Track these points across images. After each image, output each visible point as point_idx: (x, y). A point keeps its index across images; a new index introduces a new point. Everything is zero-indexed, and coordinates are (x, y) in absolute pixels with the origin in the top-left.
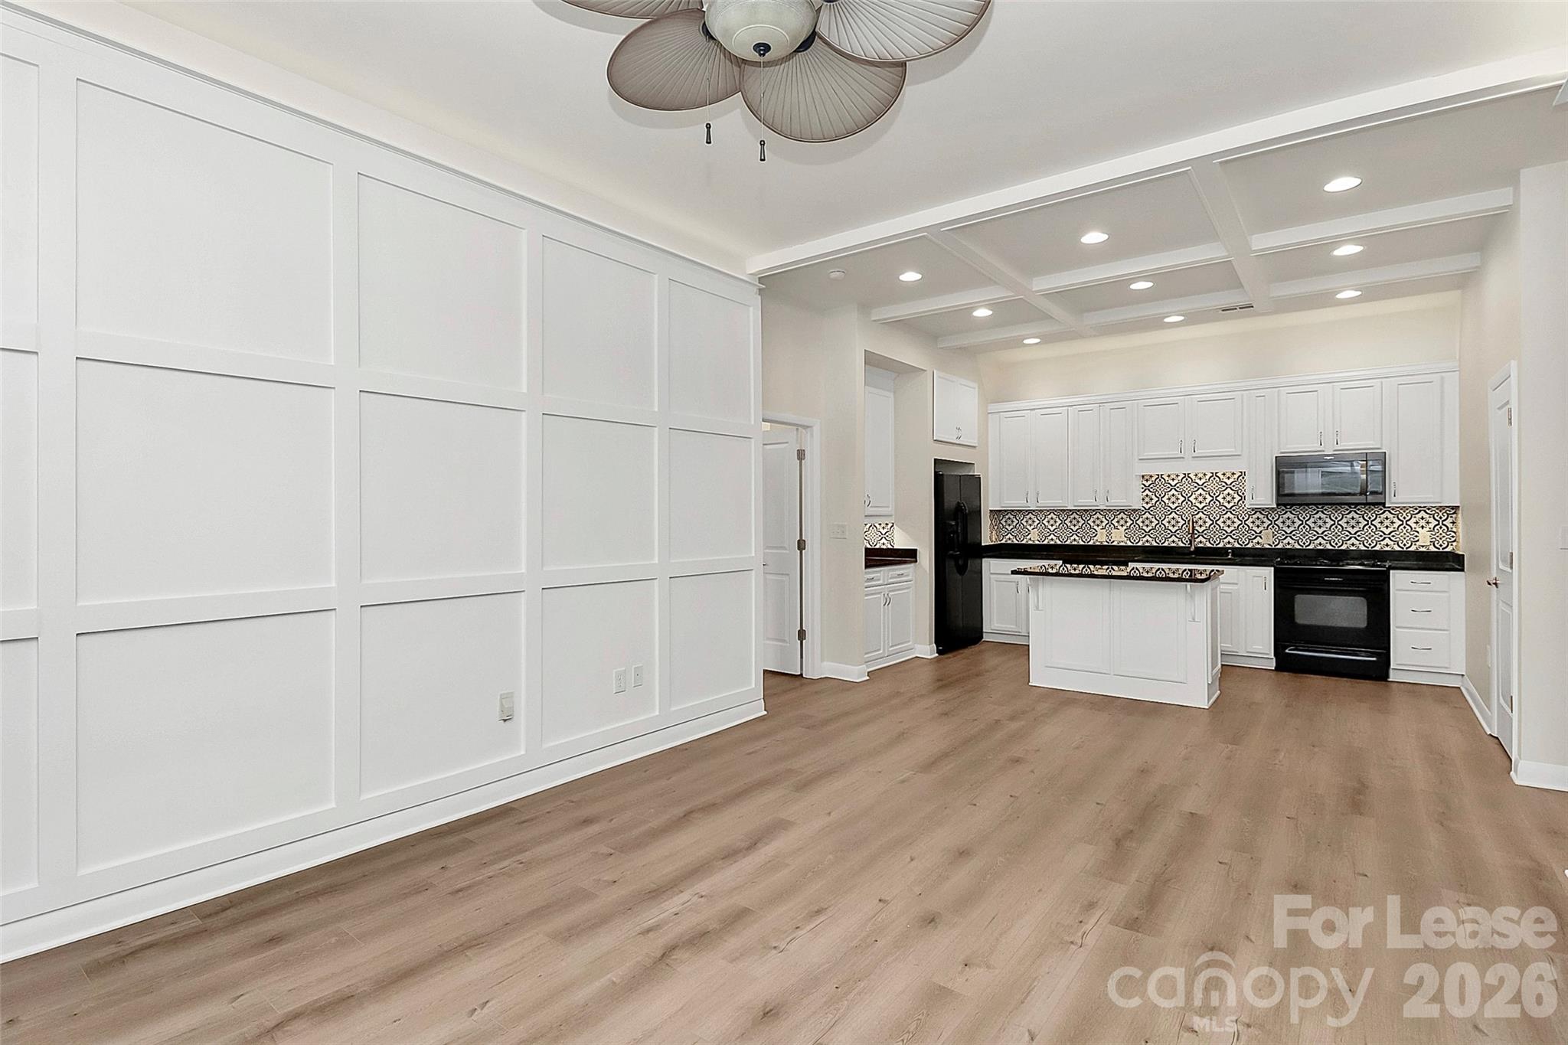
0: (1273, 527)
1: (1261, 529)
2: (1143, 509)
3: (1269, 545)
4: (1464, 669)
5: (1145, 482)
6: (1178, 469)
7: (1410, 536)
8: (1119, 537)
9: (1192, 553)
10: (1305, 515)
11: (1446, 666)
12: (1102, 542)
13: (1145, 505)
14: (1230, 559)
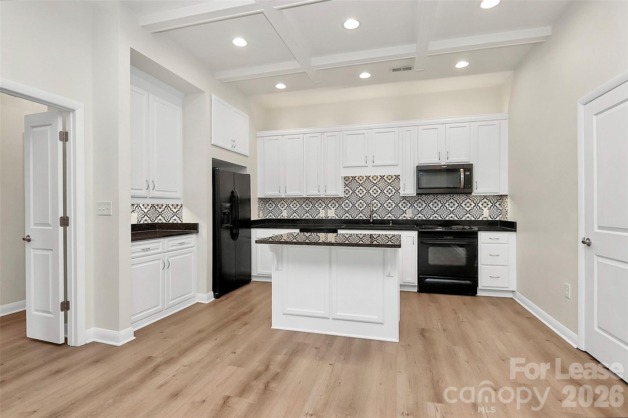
0: (412, 207)
1: (406, 208)
2: (345, 197)
3: (410, 218)
4: (516, 288)
5: (346, 182)
6: (364, 173)
7: (479, 212)
8: (332, 214)
9: (371, 223)
10: (428, 201)
11: (507, 286)
12: (322, 217)
13: (346, 195)
14: (391, 226)
